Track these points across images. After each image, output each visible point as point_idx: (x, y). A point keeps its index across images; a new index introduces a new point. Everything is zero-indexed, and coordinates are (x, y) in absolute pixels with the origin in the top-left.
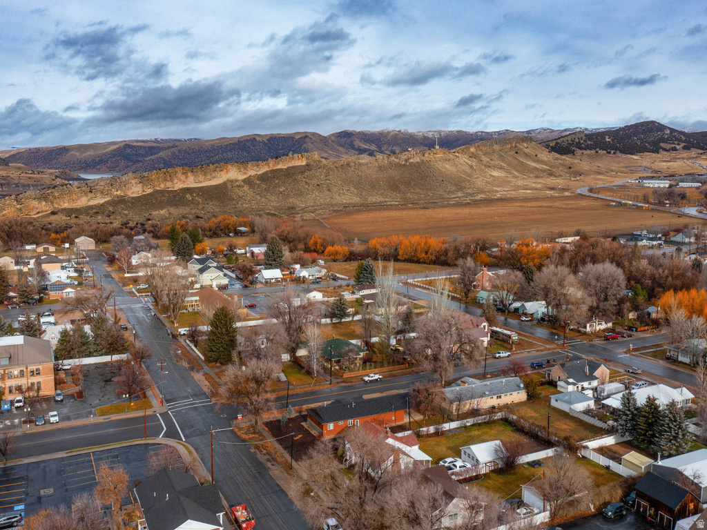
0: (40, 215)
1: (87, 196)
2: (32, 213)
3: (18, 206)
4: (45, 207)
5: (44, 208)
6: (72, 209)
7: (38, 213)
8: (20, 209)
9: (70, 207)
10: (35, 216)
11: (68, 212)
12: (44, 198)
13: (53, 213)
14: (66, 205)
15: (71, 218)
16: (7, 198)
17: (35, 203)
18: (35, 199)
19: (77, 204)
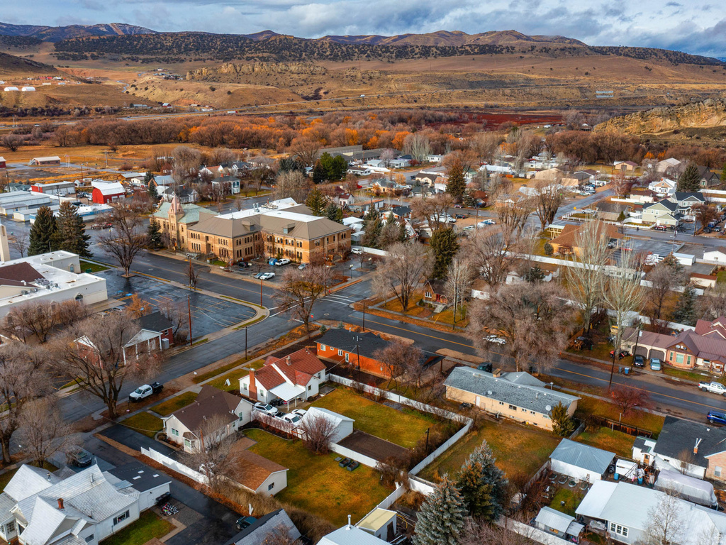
0: (663, 133)
1: (719, 115)
2: (654, 131)
3: (642, 123)
4: (669, 124)
5: (668, 127)
6: (698, 128)
7: (661, 131)
8: (644, 126)
9: (696, 127)
10: (656, 134)
11: (691, 132)
12: (670, 115)
13: (676, 132)
14: (693, 124)
15: (691, 139)
16: (633, 114)
17: (659, 120)
18: (660, 116)
19: (705, 124)
